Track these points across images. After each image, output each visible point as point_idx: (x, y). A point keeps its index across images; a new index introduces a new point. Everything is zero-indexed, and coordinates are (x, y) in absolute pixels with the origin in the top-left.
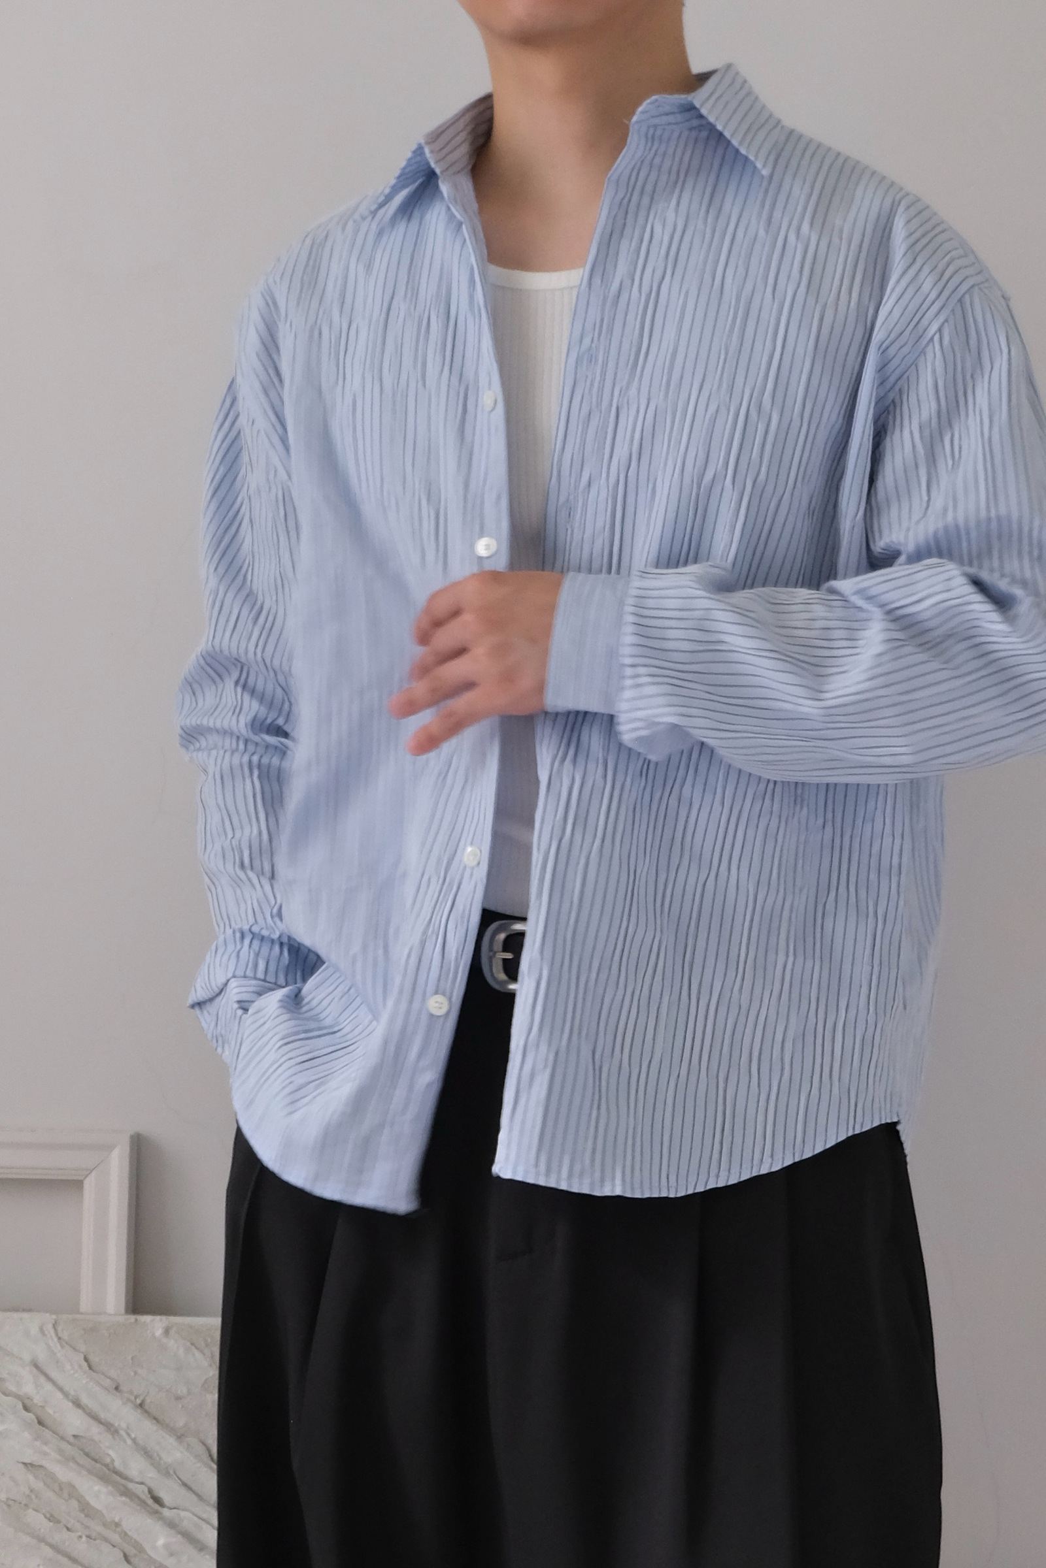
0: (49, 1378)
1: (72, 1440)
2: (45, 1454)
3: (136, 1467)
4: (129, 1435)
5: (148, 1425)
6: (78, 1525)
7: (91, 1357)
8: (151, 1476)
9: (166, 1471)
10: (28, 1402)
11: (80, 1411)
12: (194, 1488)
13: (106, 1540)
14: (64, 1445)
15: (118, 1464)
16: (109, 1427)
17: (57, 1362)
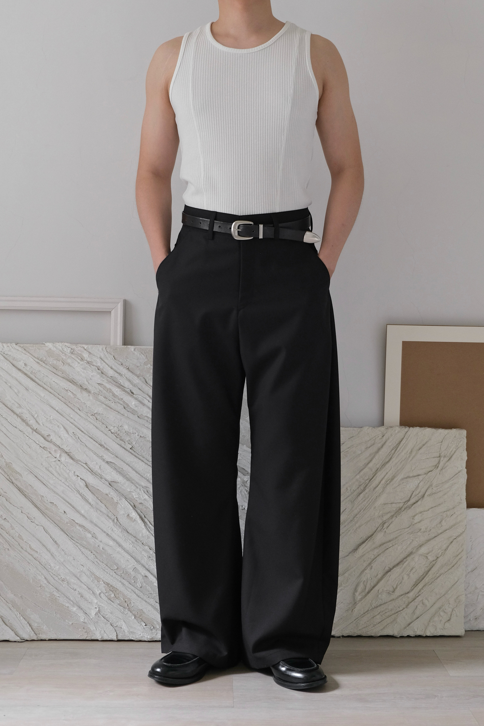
0: (104, 361)
1: (110, 377)
2: (104, 381)
3: (127, 384)
4: (125, 376)
5: (130, 374)
6: (112, 399)
7: (115, 356)
8: (131, 387)
9: (135, 385)
10: (99, 368)
11: (112, 370)
12: (142, 390)
13: (119, 403)
14: (108, 378)
15: (122, 384)
16: (119, 374)
17: (106, 358)
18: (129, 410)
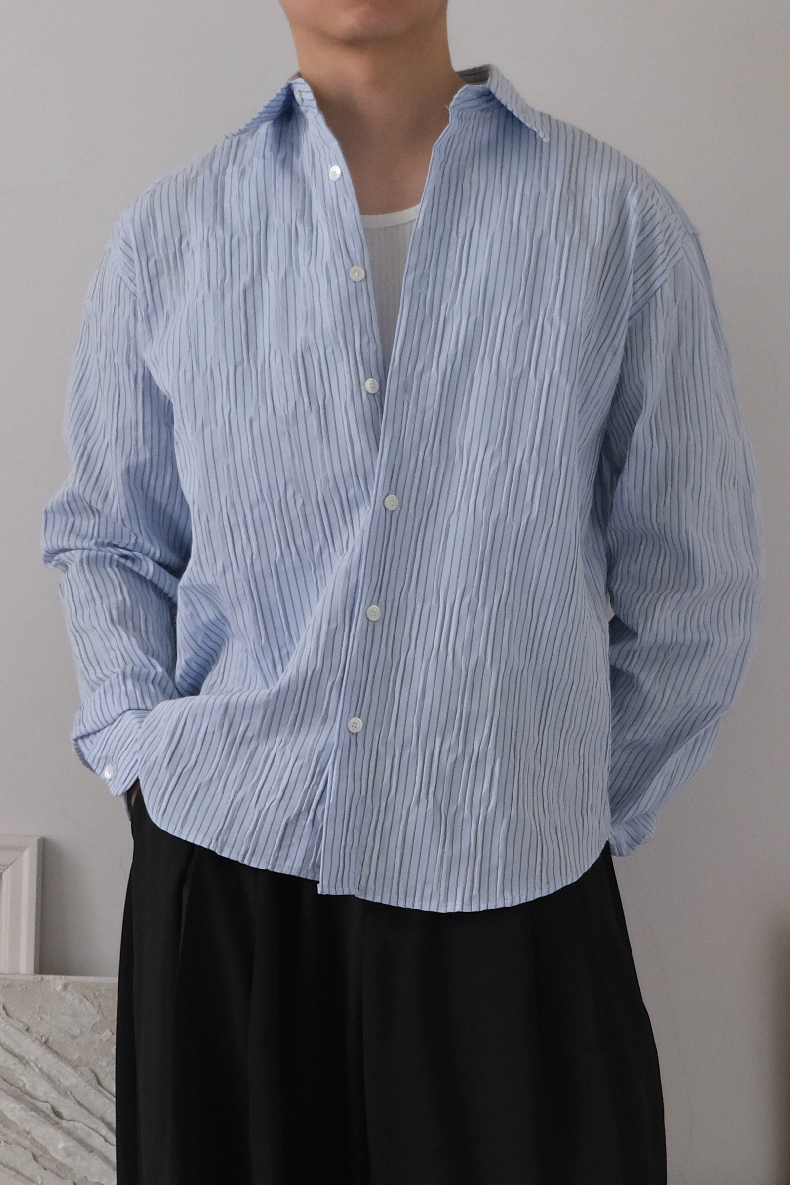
3: (42, 1089)
4: (37, 1065)
5: (51, 1058)
7: (8, 1006)
9: (64, 1092)
11: (0, 1047)
12: (84, 1105)
13: (19, 1144)
15: (27, 1087)
16: (21, 1058)
18: (47, 1164)
